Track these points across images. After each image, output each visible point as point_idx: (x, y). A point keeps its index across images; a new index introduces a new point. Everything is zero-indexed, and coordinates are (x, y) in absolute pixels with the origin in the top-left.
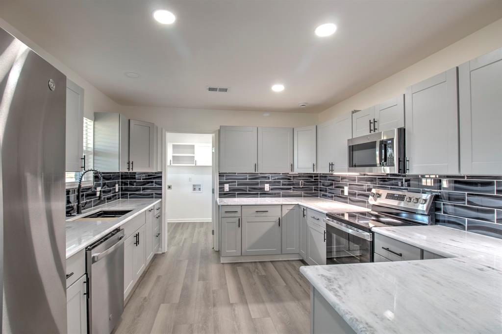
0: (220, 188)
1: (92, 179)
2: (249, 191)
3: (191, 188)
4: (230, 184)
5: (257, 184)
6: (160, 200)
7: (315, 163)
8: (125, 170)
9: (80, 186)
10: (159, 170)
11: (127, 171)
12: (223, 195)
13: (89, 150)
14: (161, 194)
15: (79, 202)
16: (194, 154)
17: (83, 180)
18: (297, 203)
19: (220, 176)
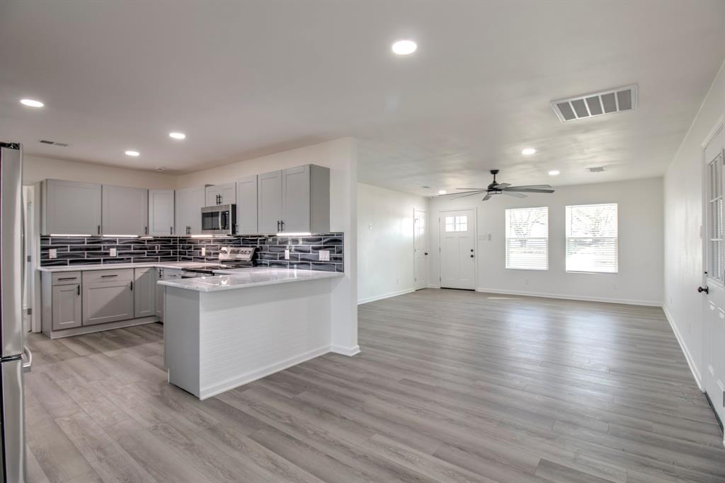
0: (42, 255)
2: (88, 257)
4: (59, 249)
5: (100, 249)
7: (173, 226)
12: (47, 262)
18: (152, 266)
19: (42, 239)
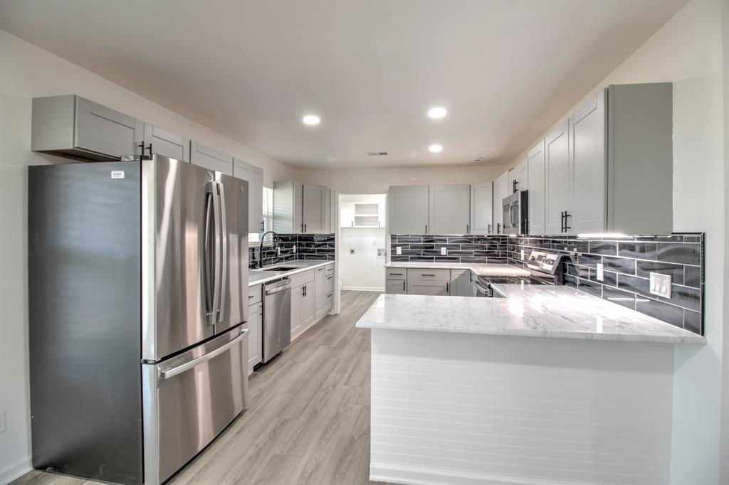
0: (392, 251)
1: (272, 240)
3: (376, 253)
4: (403, 247)
5: (433, 247)
6: (333, 261)
7: (491, 223)
8: (299, 232)
9: (262, 245)
10: (332, 232)
11: (300, 233)
12: (395, 258)
13: (270, 214)
14: (334, 256)
15: (261, 258)
16: (377, 213)
17: (265, 240)
18: (467, 268)
19: (392, 238)
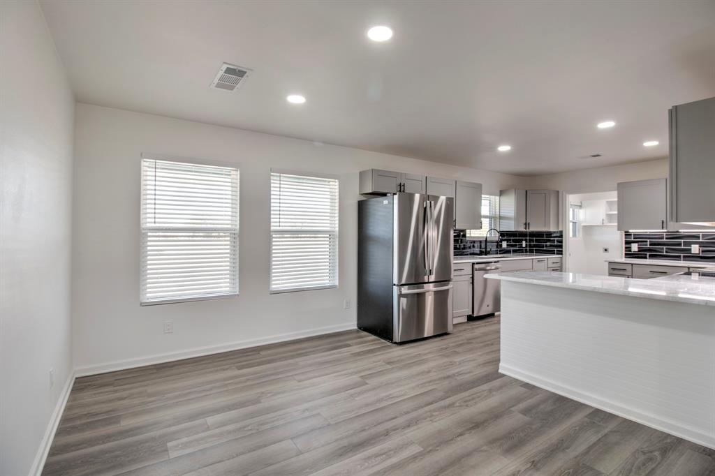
0: (626, 248)
1: (497, 235)
2: (667, 252)
4: (640, 243)
5: (680, 245)
6: (561, 256)
9: (486, 239)
10: (561, 230)
11: (524, 230)
12: (630, 255)
13: (497, 216)
14: (562, 251)
15: (486, 249)
19: (626, 235)
